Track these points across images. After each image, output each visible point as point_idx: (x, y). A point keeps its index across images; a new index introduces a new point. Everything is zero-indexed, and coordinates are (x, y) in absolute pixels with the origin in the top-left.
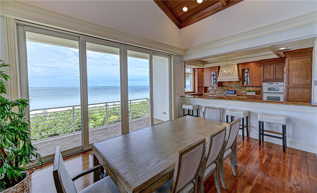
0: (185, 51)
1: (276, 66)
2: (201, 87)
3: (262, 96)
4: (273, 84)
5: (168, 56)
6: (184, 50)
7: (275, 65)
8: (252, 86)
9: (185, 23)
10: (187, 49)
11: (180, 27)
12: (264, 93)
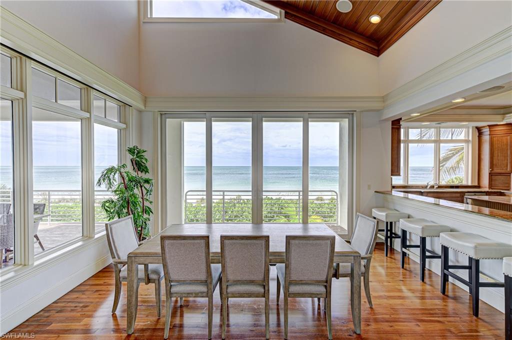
0: (384, 99)
2: (500, 173)
5: (348, 116)
6: (383, 97)
9: (386, 41)
10: (387, 95)
11: (378, 52)
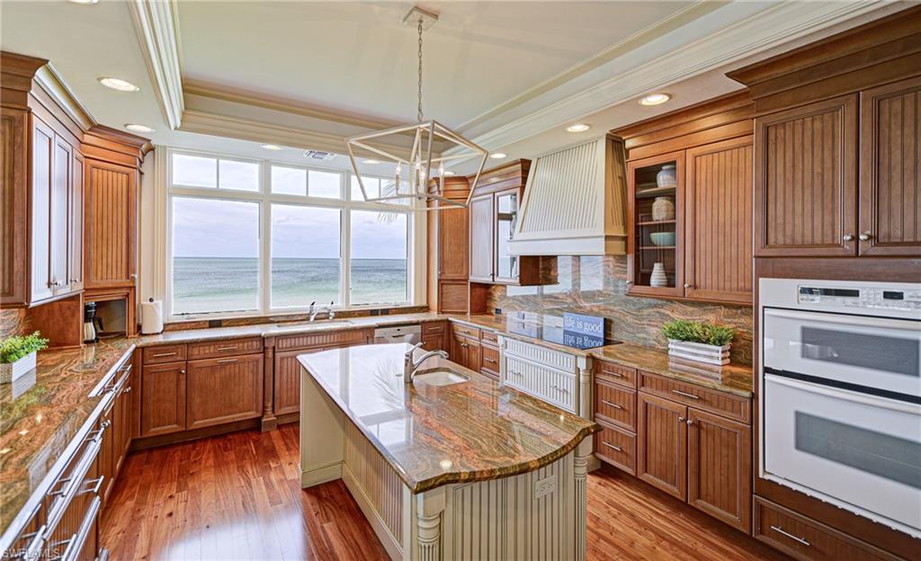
1: (885, 105)
2: (454, 282)
3: (754, 397)
4: (855, 293)
7: (878, 102)
8: (696, 295)
12: (767, 370)
